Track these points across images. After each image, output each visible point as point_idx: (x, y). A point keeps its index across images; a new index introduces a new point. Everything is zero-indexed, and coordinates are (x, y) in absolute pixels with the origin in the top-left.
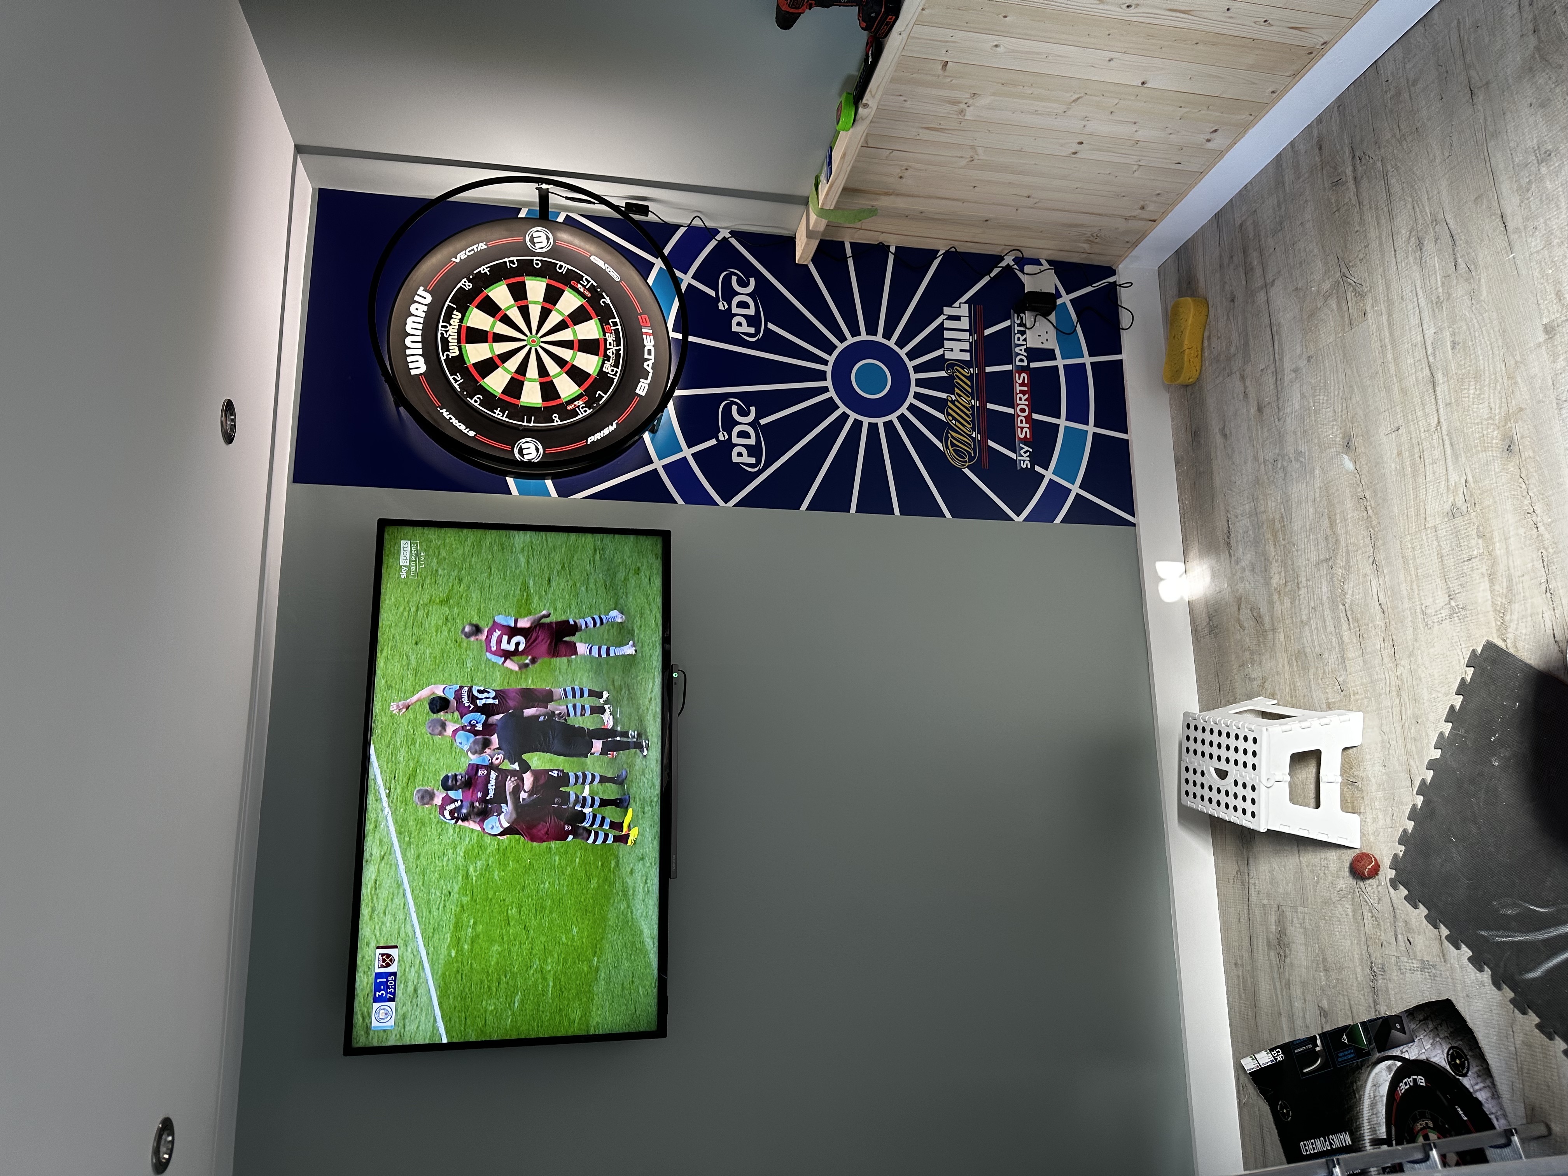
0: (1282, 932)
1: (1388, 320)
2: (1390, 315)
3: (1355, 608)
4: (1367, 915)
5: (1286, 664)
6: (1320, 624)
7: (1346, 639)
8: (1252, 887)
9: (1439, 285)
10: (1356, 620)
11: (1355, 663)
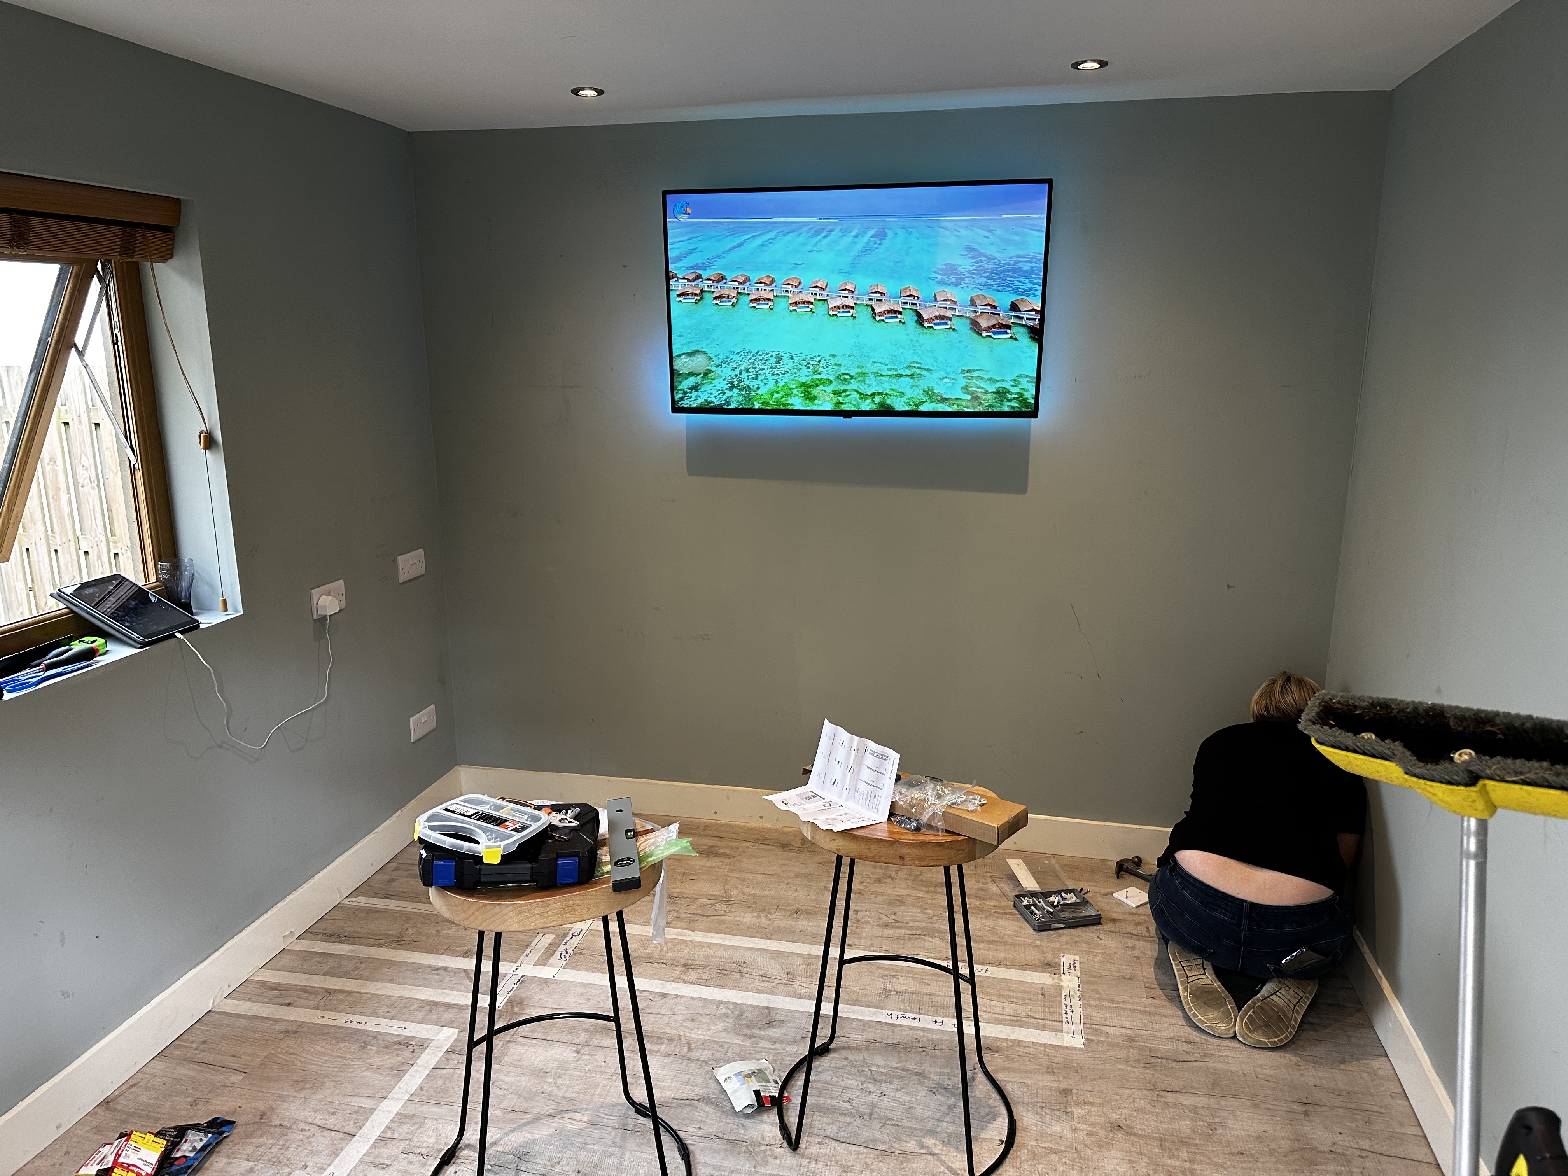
0: (717, 855)
1: (1137, 1010)
2: (1141, 1012)
3: (919, 940)
4: (709, 902)
5: (898, 893)
6: (917, 919)
7: (900, 931)
8: (753, 844)
9: (1146, 1044)
10: (910, 939)
11: (878, 932)
